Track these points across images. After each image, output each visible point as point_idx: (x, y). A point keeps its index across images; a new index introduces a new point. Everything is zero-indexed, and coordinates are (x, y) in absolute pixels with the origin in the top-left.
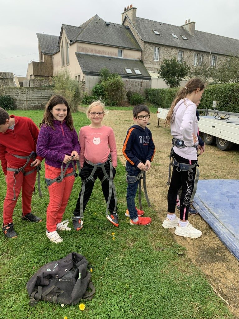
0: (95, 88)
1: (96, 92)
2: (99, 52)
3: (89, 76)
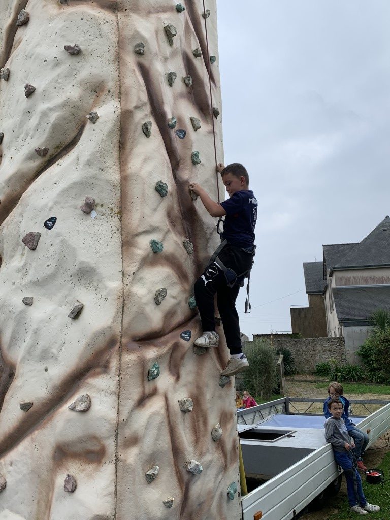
0: (362, 348)
3: (351, 327)
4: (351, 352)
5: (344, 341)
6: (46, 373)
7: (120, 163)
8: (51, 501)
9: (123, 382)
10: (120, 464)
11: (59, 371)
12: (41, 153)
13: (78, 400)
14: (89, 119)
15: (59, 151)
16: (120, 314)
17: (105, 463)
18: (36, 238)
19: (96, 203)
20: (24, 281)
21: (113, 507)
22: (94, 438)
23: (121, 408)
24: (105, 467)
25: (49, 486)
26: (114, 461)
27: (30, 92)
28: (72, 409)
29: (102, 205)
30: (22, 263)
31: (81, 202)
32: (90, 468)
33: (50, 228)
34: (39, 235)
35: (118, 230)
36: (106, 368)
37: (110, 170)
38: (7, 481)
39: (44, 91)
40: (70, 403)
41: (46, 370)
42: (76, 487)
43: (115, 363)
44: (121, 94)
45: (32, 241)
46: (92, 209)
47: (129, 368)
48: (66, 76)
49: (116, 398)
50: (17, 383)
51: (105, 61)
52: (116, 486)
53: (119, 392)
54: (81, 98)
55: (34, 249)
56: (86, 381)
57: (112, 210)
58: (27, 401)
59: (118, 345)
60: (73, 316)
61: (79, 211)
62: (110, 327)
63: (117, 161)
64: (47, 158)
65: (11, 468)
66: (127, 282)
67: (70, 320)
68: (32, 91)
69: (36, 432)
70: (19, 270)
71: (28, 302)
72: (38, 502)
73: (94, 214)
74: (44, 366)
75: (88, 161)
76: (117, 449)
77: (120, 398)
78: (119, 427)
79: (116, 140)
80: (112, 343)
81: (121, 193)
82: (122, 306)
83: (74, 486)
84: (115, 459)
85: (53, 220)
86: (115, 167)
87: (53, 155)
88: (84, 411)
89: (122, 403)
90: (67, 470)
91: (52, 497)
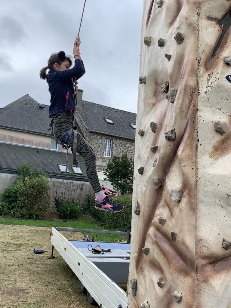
0: (7, 191)
1: (8, 197)
2: (23, 141)
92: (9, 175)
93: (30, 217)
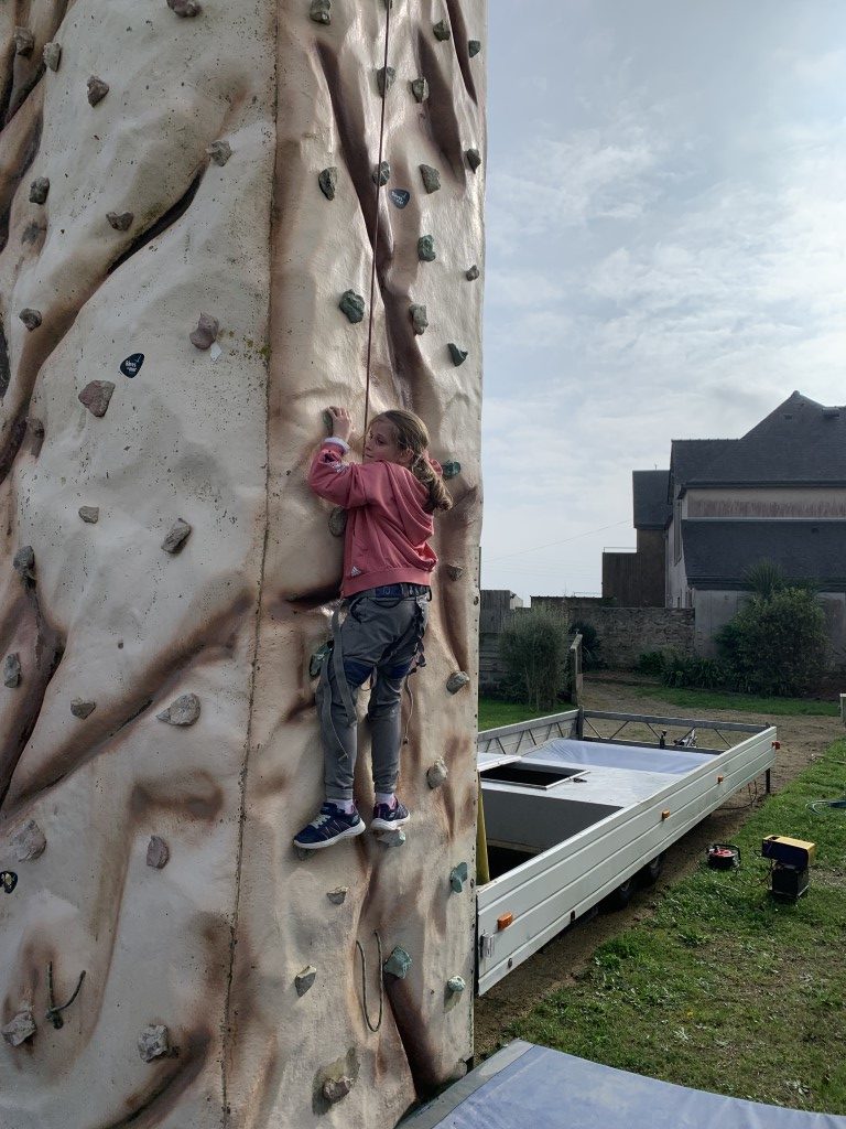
0: (726, 630)
1: (728, 645)
3: (709, 592)
4: (706, 636)
5: (694, 616)
6: (120, 651)
7: (270, 250)
8: (124, 883)
9: (260, 676)
10: (247, 824)
11: (143, 649)
12: (119, 223)
13: (176, 705)
14: (212, 155)
15: (154, 220)
16: (260, 551)
17: (221, 821)
18: (106, 395)
19: (220, 329)
20: (84, 476)
21: (233, 899)
22: (203, 775)
23: (254, 722)
24: (221, 827)
25: (121, 854)
26: (238, 819)
27: (98, 95)
28: (165, 719)
29: (231, 334)
30: (80, 441)
31: (190, 325)
32: (194, 827)
33: (131, 375)
34: (111, 388)
35: (261, 385)
36: (230, 648)
37: (251, 263)
38: (48, 838)
39: (126, 93)
40: (161, 709)
41: (121, 646)
42: (167, 859)
43: (246, 640)
44: (278, 106)
45: (96, 400)
46: (212, 341)
47: (272, 650)
48: (169, 63)
49: (247, 705)
50: (68, 666)
51: (247, 34)
52: (239, 863)
53: (252, 695)
54: (197, 112)
55: (102, 415)
56: (193, 671)
57: (250, 343)
58: (85, 699)
59: (255, 607)
60: (171, 547)
61: (187, 344)
62: (239, 573)
63: (264, 244)
64: (131, 234)
65: (53, 818)
66: (275, 489)
67: (164, 555)
68: (102, 92)
69: (100, 758)
70: (74, 455)
71: (89, 517)
72: (102, 882)
73: (215, 351)
74: (116, 640)
75: (208, 241)
76: (243, 797)
77: (255, 705)
78: (248, 756)
79: (263, 200)
80: (243, 603)
81: (270, 311)
82: (263, 536)
83: (164, 857)
84: (240, 814)
85: (138, 359)
86: (261, 257)
87: (142, 228)
88: (185, 726)
89: (258, 714)
90: (154, 828)
91: (125, 876)
92: (733, 595)
93: (776, 693)
